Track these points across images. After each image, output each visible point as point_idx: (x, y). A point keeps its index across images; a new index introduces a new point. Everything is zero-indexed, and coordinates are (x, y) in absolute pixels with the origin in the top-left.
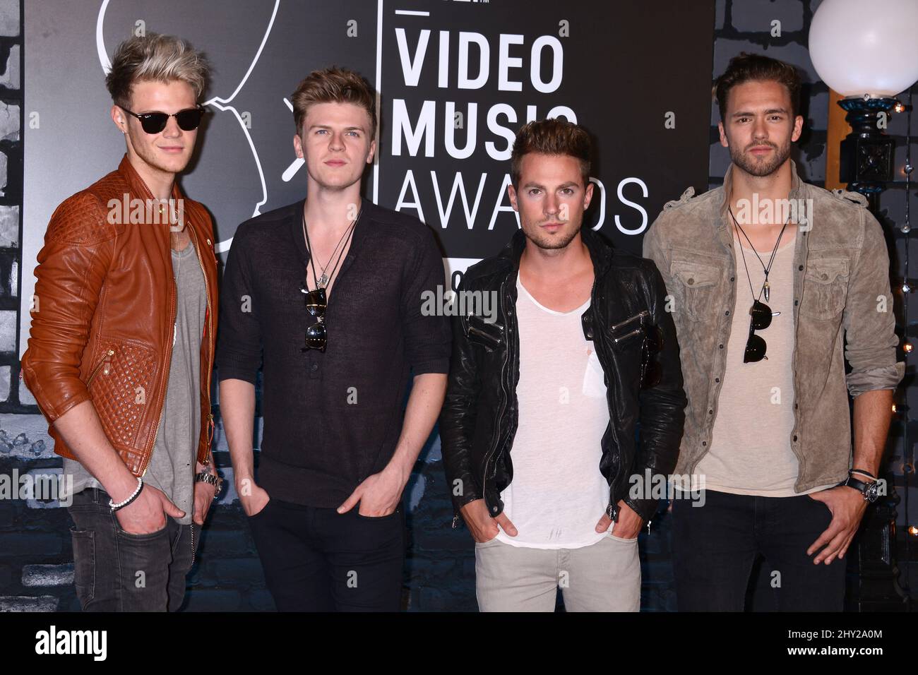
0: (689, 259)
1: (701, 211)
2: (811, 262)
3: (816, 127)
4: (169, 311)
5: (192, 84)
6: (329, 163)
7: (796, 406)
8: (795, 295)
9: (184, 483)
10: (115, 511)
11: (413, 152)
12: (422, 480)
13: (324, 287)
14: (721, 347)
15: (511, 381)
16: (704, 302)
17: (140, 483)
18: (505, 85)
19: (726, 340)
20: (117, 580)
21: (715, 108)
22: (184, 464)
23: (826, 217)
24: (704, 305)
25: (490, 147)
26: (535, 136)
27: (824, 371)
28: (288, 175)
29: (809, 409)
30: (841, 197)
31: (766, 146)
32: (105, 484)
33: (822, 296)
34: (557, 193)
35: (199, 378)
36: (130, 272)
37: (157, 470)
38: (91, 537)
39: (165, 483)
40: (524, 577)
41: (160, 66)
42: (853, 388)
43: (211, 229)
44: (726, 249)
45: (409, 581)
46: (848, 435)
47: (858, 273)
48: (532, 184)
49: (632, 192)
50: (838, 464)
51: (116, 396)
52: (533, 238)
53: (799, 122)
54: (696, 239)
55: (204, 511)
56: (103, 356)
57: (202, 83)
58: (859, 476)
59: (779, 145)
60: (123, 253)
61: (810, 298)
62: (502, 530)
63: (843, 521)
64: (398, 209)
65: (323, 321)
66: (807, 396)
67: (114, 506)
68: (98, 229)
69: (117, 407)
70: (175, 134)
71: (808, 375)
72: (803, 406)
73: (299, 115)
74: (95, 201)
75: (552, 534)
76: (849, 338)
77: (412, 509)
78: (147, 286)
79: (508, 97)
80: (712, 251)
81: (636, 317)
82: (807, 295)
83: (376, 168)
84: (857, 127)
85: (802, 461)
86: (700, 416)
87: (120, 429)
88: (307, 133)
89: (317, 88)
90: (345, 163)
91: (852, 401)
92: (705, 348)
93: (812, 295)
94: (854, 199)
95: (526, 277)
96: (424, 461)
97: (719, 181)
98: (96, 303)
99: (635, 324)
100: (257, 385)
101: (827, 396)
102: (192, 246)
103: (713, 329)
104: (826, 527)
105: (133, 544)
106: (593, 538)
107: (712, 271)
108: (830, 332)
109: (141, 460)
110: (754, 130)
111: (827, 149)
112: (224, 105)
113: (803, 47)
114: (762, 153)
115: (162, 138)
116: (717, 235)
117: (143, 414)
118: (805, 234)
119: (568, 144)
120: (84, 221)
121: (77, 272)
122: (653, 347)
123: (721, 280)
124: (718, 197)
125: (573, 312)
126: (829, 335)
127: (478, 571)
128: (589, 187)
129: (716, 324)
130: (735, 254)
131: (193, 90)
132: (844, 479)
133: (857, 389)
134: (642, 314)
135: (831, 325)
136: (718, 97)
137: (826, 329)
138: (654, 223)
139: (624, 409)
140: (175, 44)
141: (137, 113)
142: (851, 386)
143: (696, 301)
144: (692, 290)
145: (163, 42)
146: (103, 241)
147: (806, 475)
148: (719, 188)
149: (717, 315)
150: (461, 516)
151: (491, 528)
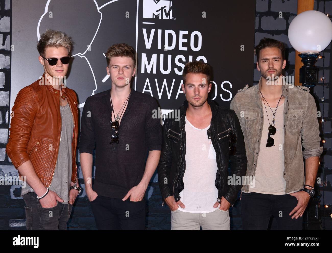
0: (247, 110)
1: (251, 93)
2: (290, 111)
3: (291, 63)
4: (59, 128)
5: (67, 48)
7: (285, 163)
8: (284, 123)
9: (65, 189)
10: (39, 200)
11: (149, 72)
12: (152, 188)
13: (118, 120)
14: (258, 141)
15: (183, 153)
16: (252, 125)
17: (48, 190)
18: (181, 48)
19: (260, 139)
20: (40, 225)
21: (255, 57)
22: (65, 182)
23: (295, 95)
24: (252, 127)
25: (176, 70)
26: (191, 67)
27: (295, 150)
28: (104, 80)
29: (289, 163)
30: (300, 88)
31: (273, 70)
32: (35, 190)
33: (294, 123)
34: (199, 87)
35: (71, 152)
36: (44, 114)
37: (54, 185)
38: (31, 209)
39: (58, 189)
40: (188, 223)
41: (55, 42)
42: (305, 156)
43: (76, 99)
44: (260, 107)
45: (147, 225)
46: (303, 173)
47: (306, 115)
48: (190, 84)
49: (226, 86)
50: (300, 183)
51: (40, 158)
52: (191, 103)
53: (285, 62)
54: (249, 103)
55: (73, 200)
56: (36, 144)
57: (70, 48)
58: (307, 187)
59: (278, 70)
60: (42, 107)
61: (289, 124)
62: (180, 206)
63: (302, 203)
64: (143, 92)
65: (118, 132)
66: (289, 158)
67: (38, 198)
68: (32, 99)
69: (40, 162)
70: (60, 65)
71: (289, 151)
72: (287, 163)
73: (108, 60)
74: (31, 89)
75: (198, 207)
76: (303, 138)
77: (148, 199)
78: (50, 119)
79: (182, 53)
80: (255, 107)
81: (227, 131)
82: (288, 123)
83: (136, 78)
84: (305, 64)
85: (287, 182)
86: (251, 166)
87: (41, 170)
89: (114, 52)
90: (124, 78)
91: (304, 160)
92: (253, 142)
93: (290, 123)
94: (305, 89)
95: (188, 116)
96: (152, 182)
97: (257, 82)
98: (32, 126)
99: (227, 133)
101: (296, 159)
102: (68, 105)
103: (255, 135)
104: (296, 205)
105: (45, 211)
106: (213, 210)
107: (255, 114)
108: (297, 136)
109: (49, 181)
110: (269, 65)
111: (295, 71)
112: (82, 56)
113: (286, 36)
114: (272, 73)
115: (56, 67)
116: (257, 102)
117: (49, 165)
118: (287, 101)
119: (202, 70)
120: (28, 97)
121: (25, 115)
122: (233, 141)
123: (258, 118)
124: (257, 88)
125: (204, 129)
126: (296, 137)
127: (172, 221)
128: (210, 85)
129: (256, 133)
130: (263, 108)
131: (67, 50)
132: (302, 189)
133: (306, 156)
134: (229, 130)
135: (297, 133)
136: (256, 53)
137: (295, 135)
138: (234, 97)
139: (223, 163)
140: (61, 34)
141: (47, 58)
142: (304, 155)
143: (249, 125)
144: (248, 121)
145: (56, 33)
146: (34, 103)
147: (289, 187)
148: (257, 85)
149: (257, 130)
150: (165, 202)
151: (176, 206)
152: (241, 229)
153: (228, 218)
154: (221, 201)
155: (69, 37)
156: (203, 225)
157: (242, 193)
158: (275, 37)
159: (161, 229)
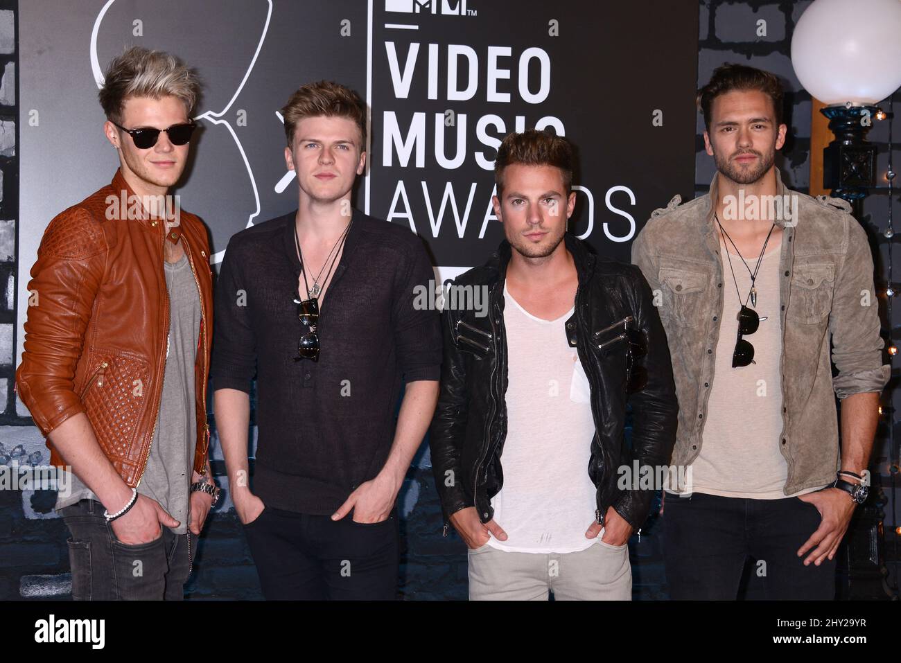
0: (677, 266)
1: (687, 219)
2: (797, 268)
3: (800, 135)
4: (162, 323)
5: (184, 99)
6: (319, 176)
7: (784, 410)
8: (781, 300)
9: (179, 493)
10: (110, 521)
11: (404, 162)
12: (415, 485)
13: (316, 297)
14: (710, 352)
15: (500, 389)
16: (692, 308)
17: (135, 494)
18: (493, 96)
19: (714, 345)
20: (113, 590)
21: (700, 117)
22: (179, 474)
23: (810, 223)
24: (693, 311)
25: (479, 157)
26: (517, 148)
27: (811, 375)
28: (280, 187)
29: (797, 412)
30: (825, 203)
31: (751, 154)
32: (99, 495)
33: (808, 301)
34: (540, 203)
35: (194, 389)
36: (122, 285)
37: (151, 480)
38: (87, 548)
39: (160, 493)
40: (515, 582)
41: (151, 83)
42: (840, 390)
43: (207, 241)
44: (713, 256)
45: (404, 586)
46: (835, 437)
47: (844, 277)
48: (515, 195)
49: (619, 199)
50: (826, 466)
51: (110, 408)
52: (518, 247)
53: (783, 130)
54: (684, 245)
55: (201, 521)
56: (97, 369)
57: (193, 98)
58: (846, 477)
59: (764, 153)
60: (115, 267)
61: (796, 303)
62: (492, 536)
63: (832, 522)
64: (389, 219)
65: (316, 330)
66: (795, 398)
67: (109, 517)
68: (90, 243)
69: (111, 418)
70: (166, 148)
71: (796, 379)
72: (791, 410)
73: (290, 128)
74: (86, 215)
75: (542, 538)
76: (835, 342)
77: (406, 514)
78: (140, 298)
79: (496, 108)
80: (698, 258)
81: (619, 323)
82: (793, 300)
83: (368, 179)
84: (840, 135)
85: (791, 463)
86: (689, 419)
87: (115, 441)
88: (297, 147)
89: (306, 102)
90: (335, 176)
91: (839, 404)
92: (694, 353)
93: (798, 300)
94: (839, 205)
95: (512, 285)
96: (417, 467)
97: (704, 189)
98: (89, 316)
99: (620, 330)
100: (251, 393)
101: (815, 399)
102: (186, 258)
103: (701, 334)
104: (816, 528)
105: (128, 554)
106: (584, 544)
107: (700, 277)
108: (817, 336)
109: (135, 470)
110: (739, 139)
111: (810, 156)
112: (217, 119)
113: (785, 57)
114: (747, 161)
115: (154, 152)
116: (704, 241)
117: (137, 425)
118: (790, 240)
119: (549, 154)
120: (76, 236)
121: (69, 285)
122: (638, 352)
123: (708, 286)
124: (704, 204)
125: (558, 320)
126: (816, 340)
127: (471, 577)
128: (572, 196)
129: (704, 329)
130: (721, 260)
131: (184, 104)
132: (832, 481)
133: (844, 392)
134: (626, 320)
135: (817, 329)
136: (702, 106)
137: (812, 333)
138: (642, 231)
139: (609, 413)
140: (166, 60)
141: (128, 129)
142: (837, 389)
143: (684, 307)
144: (680, 297)
145: (154, 58)
146: (95, 253)
147: (795, 478)
148: (705, 196)
149: (705, 320)
150: (451, 524)
151: (482, 535)
152: (664, 597)
153: (627, 565)
154: (604, 519)
155: (189, 68)
156: (557, 587)
157: (664, 496)
158: (756, 62)
159: (441, 598)
